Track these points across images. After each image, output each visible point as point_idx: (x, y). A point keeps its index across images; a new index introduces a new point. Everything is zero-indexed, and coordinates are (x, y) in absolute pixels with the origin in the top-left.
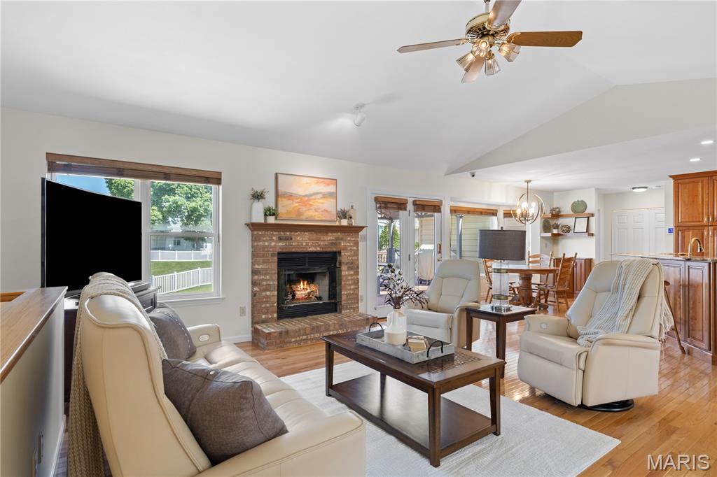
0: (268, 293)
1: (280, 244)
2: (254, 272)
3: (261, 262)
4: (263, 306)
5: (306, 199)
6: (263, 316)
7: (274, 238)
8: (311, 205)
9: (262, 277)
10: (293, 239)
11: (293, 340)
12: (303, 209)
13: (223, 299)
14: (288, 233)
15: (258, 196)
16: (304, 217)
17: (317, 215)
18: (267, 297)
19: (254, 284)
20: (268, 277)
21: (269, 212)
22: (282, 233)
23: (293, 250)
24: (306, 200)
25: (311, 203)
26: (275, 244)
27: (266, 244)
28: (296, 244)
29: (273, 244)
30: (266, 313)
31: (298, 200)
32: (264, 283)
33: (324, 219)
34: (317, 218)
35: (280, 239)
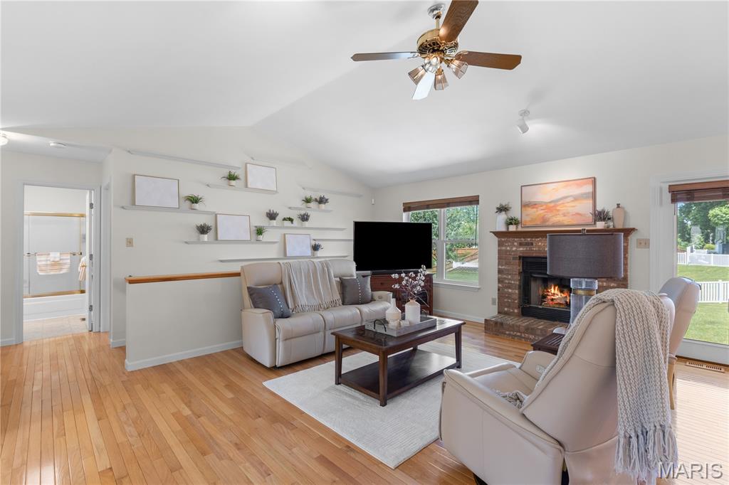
0: (510, 290)
1: (521, 249)
2: (500, 271)
3: (504, 263)
4: (506, 300)
5: (552, 204)
6: (506, 309)
7: (516, 244)
8: (558, 210)
9: (505, 276)
10: (534, 244)
11: (507, 332)
12: (549, 215)
13: (479, 289)
14: (529, 239)
15: (503, 209)
16: (550, 223)
17: (566, 220)
18: (510, 294)
19: (500, 281)
20: (510, 277)
21: (511, 222)
22: (523, 239)
23: (534, 255)
24: (552, 206)
25: (558, 208)
26: (517, 248)
27: (508, 248)
28: (537, 249)
29: (514, 249)
30: (509, 307)
31: (544, 207)
32: (507, 281)
33: (575, 223)
34: (566, 223)
35: (521, 244)
